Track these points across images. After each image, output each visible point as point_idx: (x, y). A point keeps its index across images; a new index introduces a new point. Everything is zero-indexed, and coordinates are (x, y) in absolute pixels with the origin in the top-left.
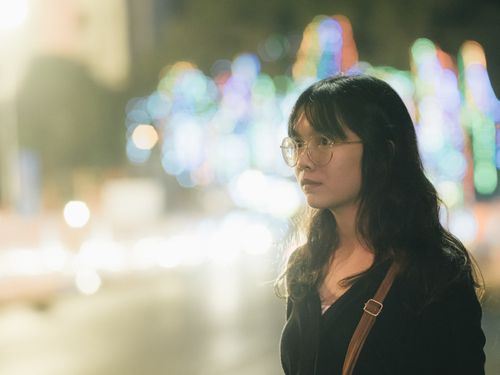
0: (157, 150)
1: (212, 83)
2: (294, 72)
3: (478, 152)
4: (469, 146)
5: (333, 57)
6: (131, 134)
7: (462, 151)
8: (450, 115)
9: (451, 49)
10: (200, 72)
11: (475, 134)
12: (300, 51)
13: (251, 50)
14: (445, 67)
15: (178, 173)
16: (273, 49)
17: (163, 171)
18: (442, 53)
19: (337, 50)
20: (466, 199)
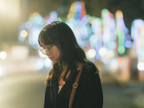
0: (27, 38)
1: (44, 19)
2: (68, 17)
3: (120, 42)
4: (117, 40)
5: (79, 13)
6: (20, 33)
7: (115, 42)
8: (112, 31)
9: (113, 12)
10: (40, 16)
11: (119, 37)
12: (69, 11)
13: (55, 10)
14: (111, 17)
15: (33, 44)
16: (62, 10)
17: (29, 44)
18: (110, 13)
19: (80, 11)
20: (116, 56)
